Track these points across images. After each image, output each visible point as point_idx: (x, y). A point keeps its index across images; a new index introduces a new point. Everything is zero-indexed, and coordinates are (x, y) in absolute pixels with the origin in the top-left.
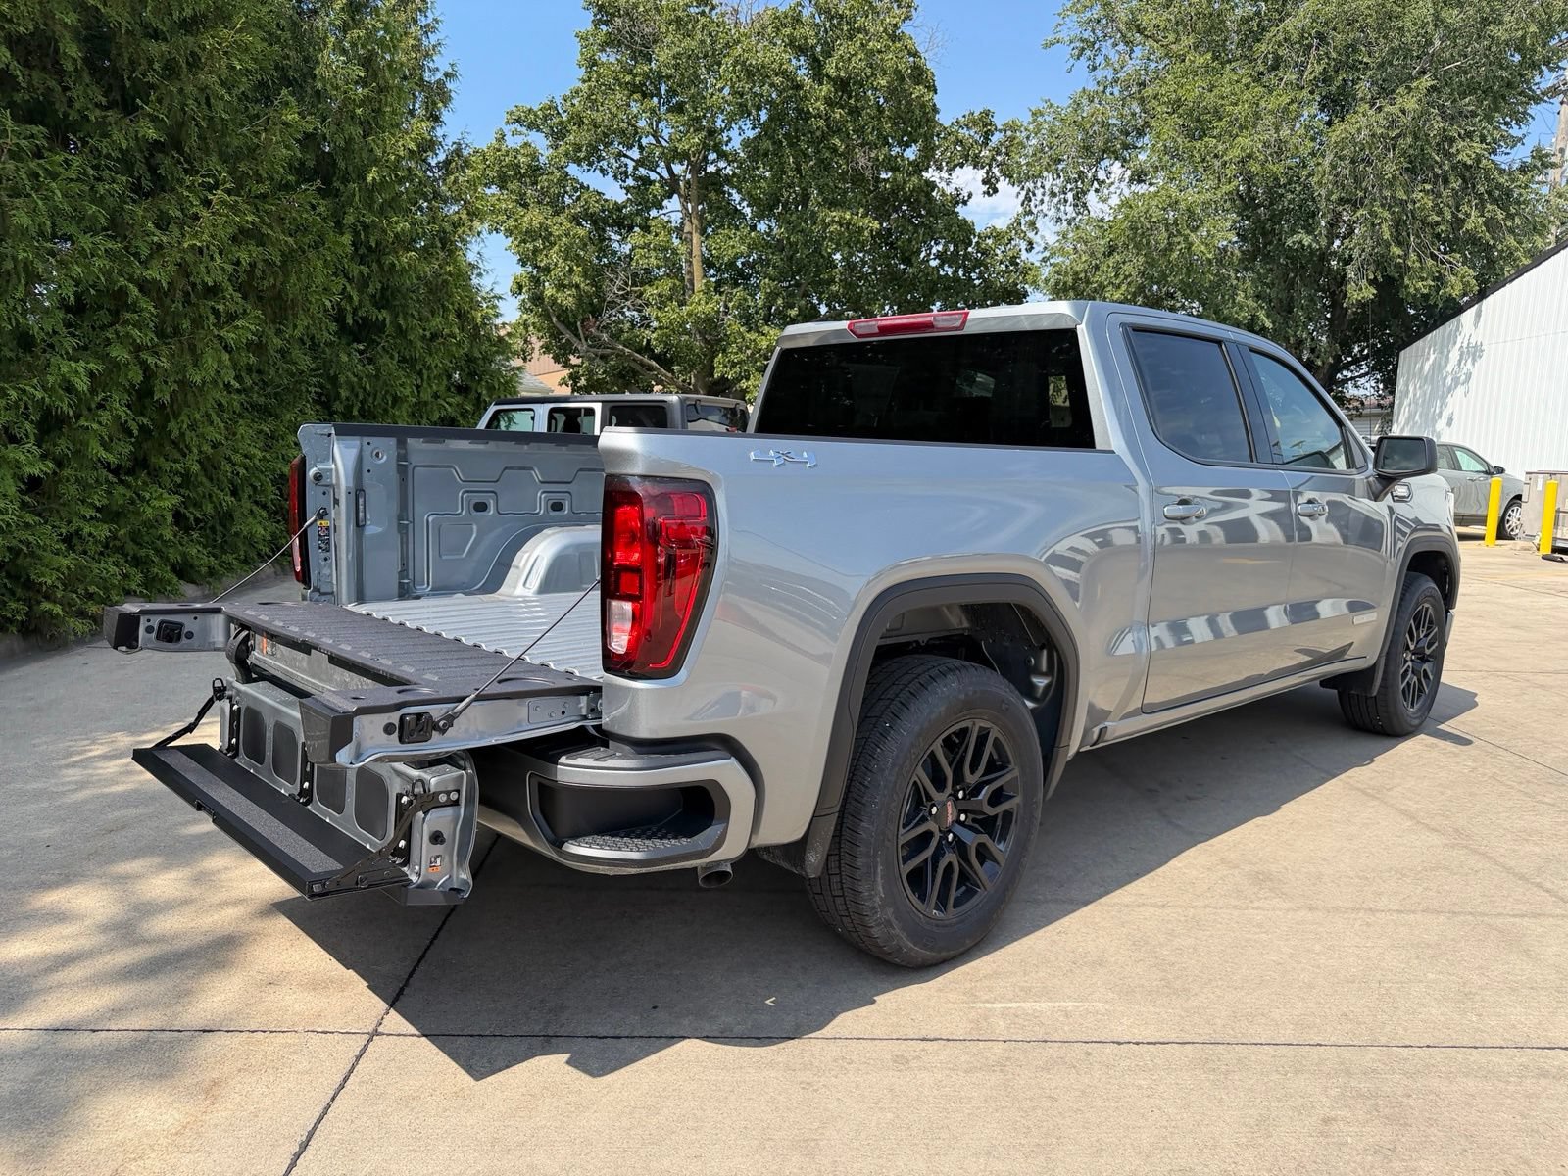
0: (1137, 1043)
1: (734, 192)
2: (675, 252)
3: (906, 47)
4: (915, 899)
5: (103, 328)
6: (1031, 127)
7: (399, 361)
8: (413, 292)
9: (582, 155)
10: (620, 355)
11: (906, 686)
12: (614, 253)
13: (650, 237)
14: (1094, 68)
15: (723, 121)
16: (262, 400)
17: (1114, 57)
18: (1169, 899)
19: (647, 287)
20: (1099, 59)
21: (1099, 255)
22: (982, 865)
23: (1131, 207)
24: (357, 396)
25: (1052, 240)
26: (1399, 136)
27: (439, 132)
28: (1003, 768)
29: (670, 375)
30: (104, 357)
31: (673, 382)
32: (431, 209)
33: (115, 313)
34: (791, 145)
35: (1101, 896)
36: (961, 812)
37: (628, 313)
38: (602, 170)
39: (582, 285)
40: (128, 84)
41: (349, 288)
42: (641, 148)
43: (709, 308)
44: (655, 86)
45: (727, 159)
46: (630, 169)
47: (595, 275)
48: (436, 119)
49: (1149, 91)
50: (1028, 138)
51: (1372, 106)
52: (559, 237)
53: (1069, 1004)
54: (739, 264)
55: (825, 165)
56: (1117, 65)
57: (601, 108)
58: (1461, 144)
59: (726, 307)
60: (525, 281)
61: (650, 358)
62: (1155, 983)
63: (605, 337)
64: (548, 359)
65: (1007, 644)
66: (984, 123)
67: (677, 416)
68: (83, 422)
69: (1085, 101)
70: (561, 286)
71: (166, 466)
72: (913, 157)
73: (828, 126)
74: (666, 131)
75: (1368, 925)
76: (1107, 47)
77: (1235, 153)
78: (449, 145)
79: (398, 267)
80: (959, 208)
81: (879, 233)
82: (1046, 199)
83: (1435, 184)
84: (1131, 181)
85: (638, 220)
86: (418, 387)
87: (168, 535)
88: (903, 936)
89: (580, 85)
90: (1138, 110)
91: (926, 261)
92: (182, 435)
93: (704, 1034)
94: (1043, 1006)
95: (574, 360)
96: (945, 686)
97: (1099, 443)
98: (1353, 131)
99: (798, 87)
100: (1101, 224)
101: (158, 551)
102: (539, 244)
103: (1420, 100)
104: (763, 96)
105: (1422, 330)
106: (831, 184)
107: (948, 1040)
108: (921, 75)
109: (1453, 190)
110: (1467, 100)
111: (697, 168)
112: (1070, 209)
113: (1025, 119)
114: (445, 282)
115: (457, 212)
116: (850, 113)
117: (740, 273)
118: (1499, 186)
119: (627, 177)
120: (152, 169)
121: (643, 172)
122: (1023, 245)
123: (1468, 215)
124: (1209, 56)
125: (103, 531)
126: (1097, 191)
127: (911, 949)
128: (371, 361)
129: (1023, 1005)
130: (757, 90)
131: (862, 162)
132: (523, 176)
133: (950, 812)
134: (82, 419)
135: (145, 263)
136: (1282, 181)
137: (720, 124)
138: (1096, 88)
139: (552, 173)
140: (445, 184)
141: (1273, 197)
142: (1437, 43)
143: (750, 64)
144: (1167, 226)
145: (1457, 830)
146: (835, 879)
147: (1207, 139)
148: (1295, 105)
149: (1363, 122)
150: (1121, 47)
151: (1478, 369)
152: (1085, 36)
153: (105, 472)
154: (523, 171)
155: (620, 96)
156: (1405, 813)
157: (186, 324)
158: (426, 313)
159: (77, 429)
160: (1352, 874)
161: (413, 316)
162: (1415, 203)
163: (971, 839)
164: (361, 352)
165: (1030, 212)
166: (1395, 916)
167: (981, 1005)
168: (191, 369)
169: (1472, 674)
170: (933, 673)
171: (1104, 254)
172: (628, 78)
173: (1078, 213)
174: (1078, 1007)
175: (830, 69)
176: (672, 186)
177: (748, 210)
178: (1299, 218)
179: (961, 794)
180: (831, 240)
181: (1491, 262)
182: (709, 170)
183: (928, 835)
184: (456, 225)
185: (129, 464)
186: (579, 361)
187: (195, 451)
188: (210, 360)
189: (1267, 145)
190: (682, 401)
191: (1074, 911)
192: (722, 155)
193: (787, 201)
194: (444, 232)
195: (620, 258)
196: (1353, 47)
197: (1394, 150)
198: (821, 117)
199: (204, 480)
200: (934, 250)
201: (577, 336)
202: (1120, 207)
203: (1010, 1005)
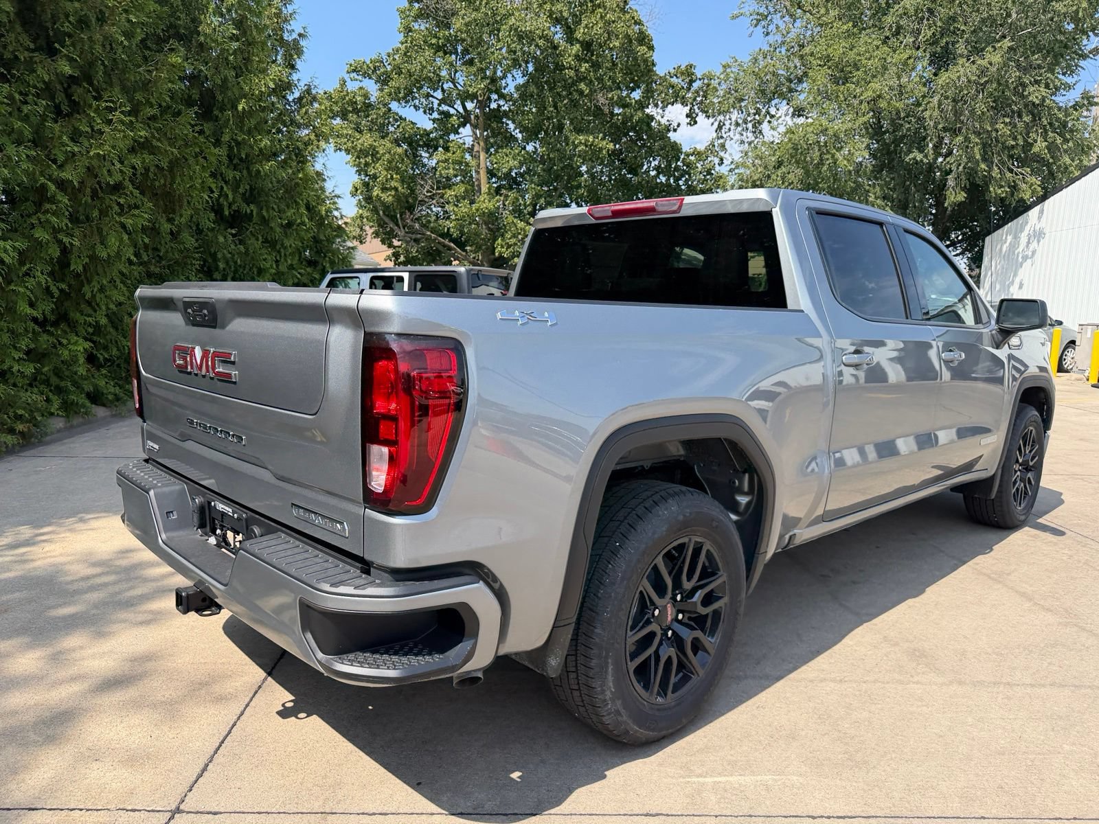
0: (829, 817)
1: (509, 122)
2: (467, 164)
3: (633, 18)
4: (639, 687)
5: (29, 216)
6: (722, 77)
7: (263, 242)
8: (274, 191)
9: (401, 95)
10: (428, 239)
11: (633, 510)
12: (424, 165)
13: (449, 154)
14: (768, 34)
15: (501, 71)
16: (157, 270)
17: (782, 26)
18: (845, 674)
19: (447, 190)
20: (772, 27)
21: (771, 168)
22: (695, 655)
23: (793, 133)
24: (230, 267)
25: (737, 157)
26: (986, 82)
27: (295, 77)
28: (713, 574)
29: (464, 253)
30: (30, 237)
31: (466, 258)
32: (289, 132)
33: (39, 205)
34: (551, 89)
35: (790, 672)
36: (679, 611)
37: (434, 209)
38: (415, 107)
39: (400, 188)
40: (51, 33)
41: (225, 189)
42: (443, 91)
43: (491, 206)
44: (454, 47)
45: (505, 99)
46: (435, 106)
47: (410, 181)
48: (293, 67)
49: (807, 50)
50: (719, 84)
51: (968, 60)
52: (383, 154)
53: (768, 778)
54: (513, 174)
55: (574, 104)
56: (785, 33)
57: (414, 62)
58: (1032, 89)
59: (504, 205)
60: (359, 186)
61: (450, 241)
62: (840, 757)
63: (417, 226)
64: (377, 242)
65: (715, 468)
66: (688, 73)
67: (464, 282)
68: (12, 287)
69: (760, 58)
70: (384, 189)
71: (81, 319)
72: (637, 98)
73: (577, 75)
74: (461, 79)
75: (1009, 698)
76: (777, 19)
77: (869, 94)
78: (302, 86)
79: (262, 174)
80: (671, 135)
81: (613, 151)
82: (733, 127)
83: (1012, 117)
84: (793, 115)
85: (441, 142)
86: (277, 261)
87: (82, 371)
88: (630, 722)
89: (400, 45)
90: (798, 64)
91: (647, 172)
92: (94, 296)
93: (458, 811)
94: (748, 780)
95: (396, 243)
96: (666, 509)
97: (790, 303)
98: (955, 79)
99: (555, 47)
100: (772, 146)
101: (75, 384)
102: (369, 159)
103: (1002, 56)
104: (530, 54)
105: (1001, 222)
106: (579, 117)
107: (668, 815)
108: (644, 39)
109: (1025, 122)
110: (1036, 56)
111: (483, 104)
112: (750, 135)
113: (718, 71)
114: (297, 184)
115: (308, 135)
116: (592, 66)
117: (515, 180)
118: (1058, 119)
119: (433, 112)
120: (69, 96)
121: (445, 108)
122: (717, 161)
123: (1036, 141)
124: (850, 24)
125: (29, 369)
126: (769, 122)
127: (637, 731)
128: (241, 242)
129: (731, 779)
130: (526, 49)
131: (602, 100)
132: (359, 111)
133: (669, 613)
134: (13, 284)
135: (61, 167)
136: (902, 115)
137: (499, 74)
138: (769, 49)
139: (379, 109)
140: (298, 114)
141: (896, 127)
142: (1014, 16)
143: (521, 31)
144: (820, 147)
145: (1066, 611)
146: (572, 676)
147: (848, 85)
148: (912, 60)
149: (961, 71)
150: (787, 18)
151: (1041, 248)
152: (761, 10)
153: (32, 324)
154: (359, 107)
155: (428, 53)
156: (1023, 595)
157: (96, 213)
158: (283, 206)
159: (9, 291)
160: (989, 650)
161: (273, 208)
162: (997, 132)
163: (688, 635)
164: (234, 235)
165: (722, 137)
166: (1029, 690)
167: (695, 779)
168: (99, 247)
169: (1056, 477)
170: (656, 498)
171: (774, 167)
172: (434, 41)
173: (756, 138)
174: (776, 781)
175: (579, 35)
176: (465, 119)
177: (519, 136)
178: (914, 142)
179: (679, 597)
180: (579, 156)
181: (1051, 174)
182: (492, 107)
183: (652, 635)
184: (306, 144)
185: (53, 318)
186: (400, 243)
187: (104, 308)
188: (113, 240)
189: (891, 88)
190: (468, 271)
191: (769, 686)
192: (502, 96)
193: (548, 128)
194: (298, 149)
195: (428, 170)
196: (953, 19)
197: (983, 92)
198: (572, 69)
199: (111, 330)
200: (653, 165)
201: (397, 225)
202: (786, 133)
203: (719, 779)
